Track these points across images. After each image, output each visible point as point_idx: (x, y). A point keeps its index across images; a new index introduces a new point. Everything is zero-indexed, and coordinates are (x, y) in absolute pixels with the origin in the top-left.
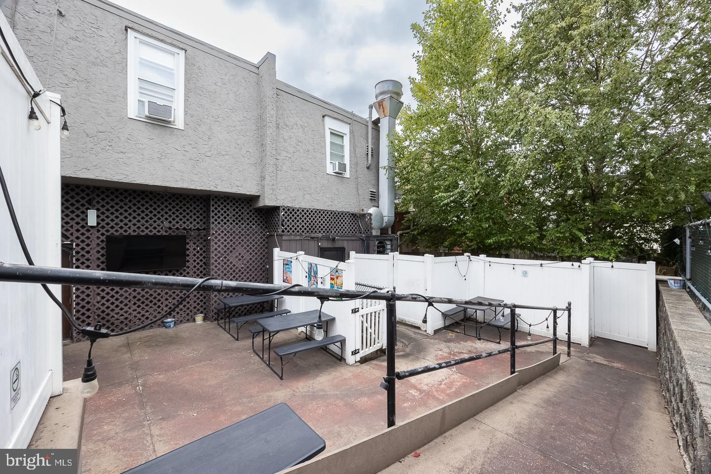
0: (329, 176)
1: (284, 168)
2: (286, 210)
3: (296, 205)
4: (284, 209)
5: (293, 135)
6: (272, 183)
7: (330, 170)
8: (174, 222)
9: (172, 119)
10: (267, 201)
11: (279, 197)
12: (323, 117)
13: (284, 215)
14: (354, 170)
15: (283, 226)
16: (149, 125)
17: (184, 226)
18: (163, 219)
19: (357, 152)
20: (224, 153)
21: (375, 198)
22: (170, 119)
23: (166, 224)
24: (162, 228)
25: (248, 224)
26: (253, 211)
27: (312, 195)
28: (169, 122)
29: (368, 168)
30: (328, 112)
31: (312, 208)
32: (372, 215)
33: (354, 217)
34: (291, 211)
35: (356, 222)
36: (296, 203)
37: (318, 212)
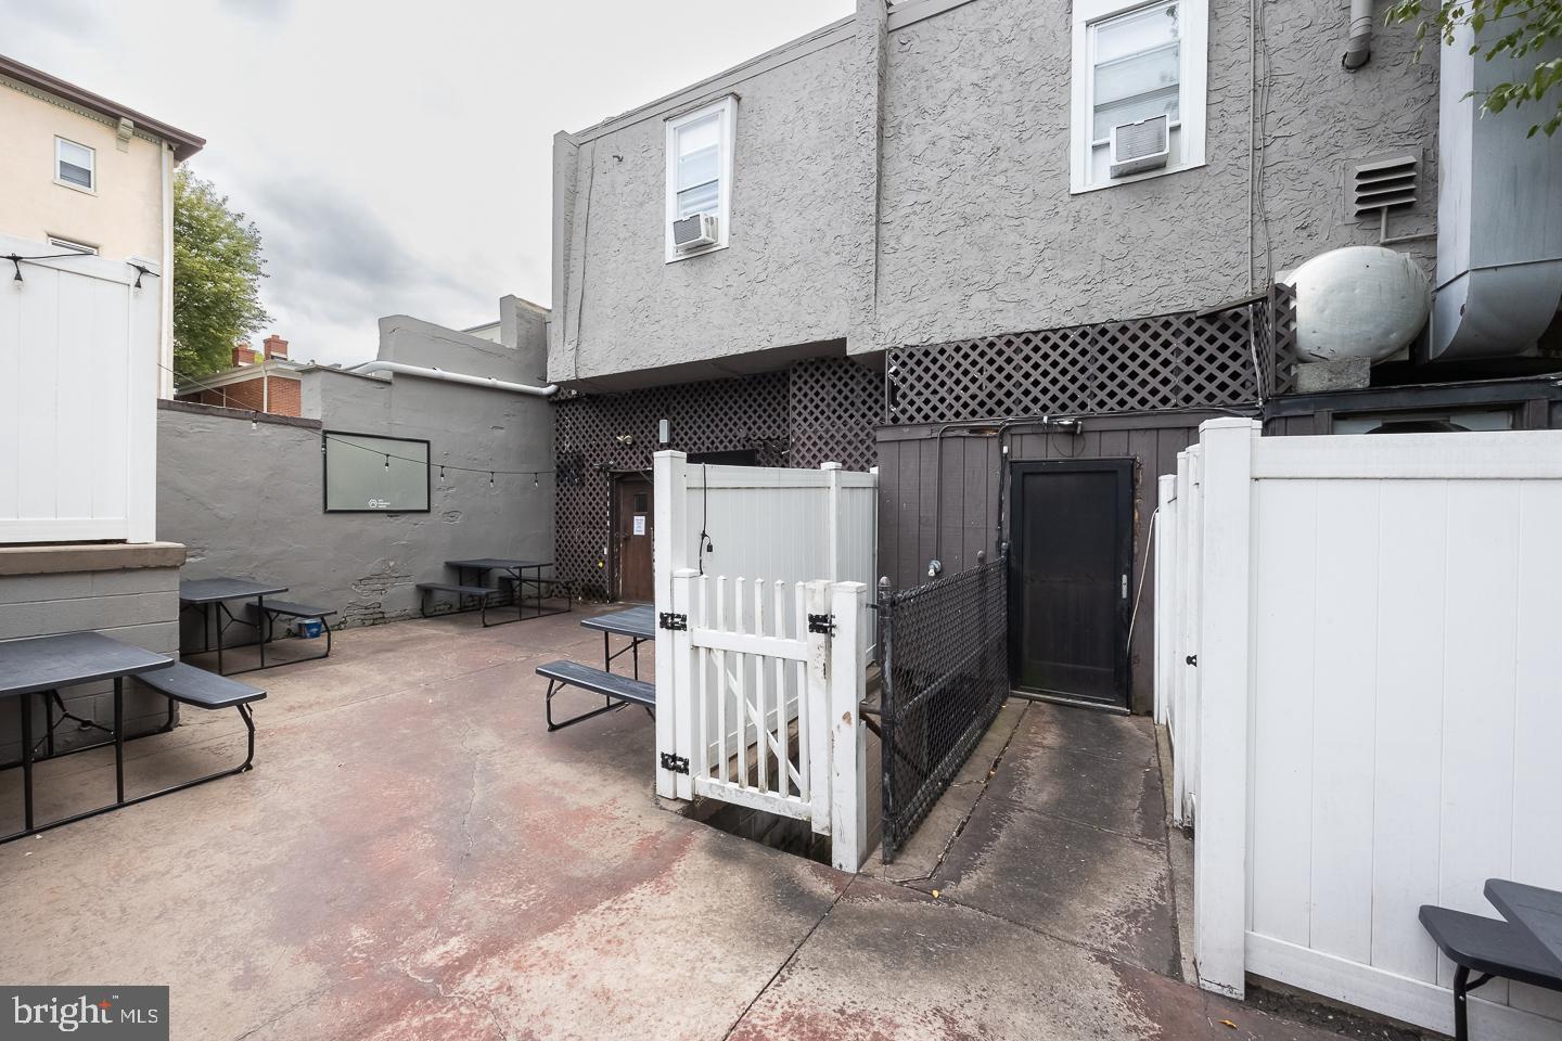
0: (1081, 200)
1: (907, 240)
2: (904, 357)
3: (938, 337)
4: (896, 357)
5: (943, 130)
6: (863, 293)
7: (1090, 172)
8: (754, 428)
9: (703, 236)
10: (853, 344)
11: (884, 328)
13: (896, 373)
14: (1240, 121)
15: (896, 404)
16: (688, 262)
18: (740, 424)
19: (1271, 30)
20: (788, 262)
21: (1397, 200)
22: (701, 238)
23: (742, 434)
24: (739, 441)
27: (1000, 291)
28: (710, 244)
29: (1355, 62)
31: (990, 335)
32: (1292, 291)
33: (1223, 329)
34: (922, 358)
35: (1234, 347)
36: (936, 329)
37: (1018, 342)
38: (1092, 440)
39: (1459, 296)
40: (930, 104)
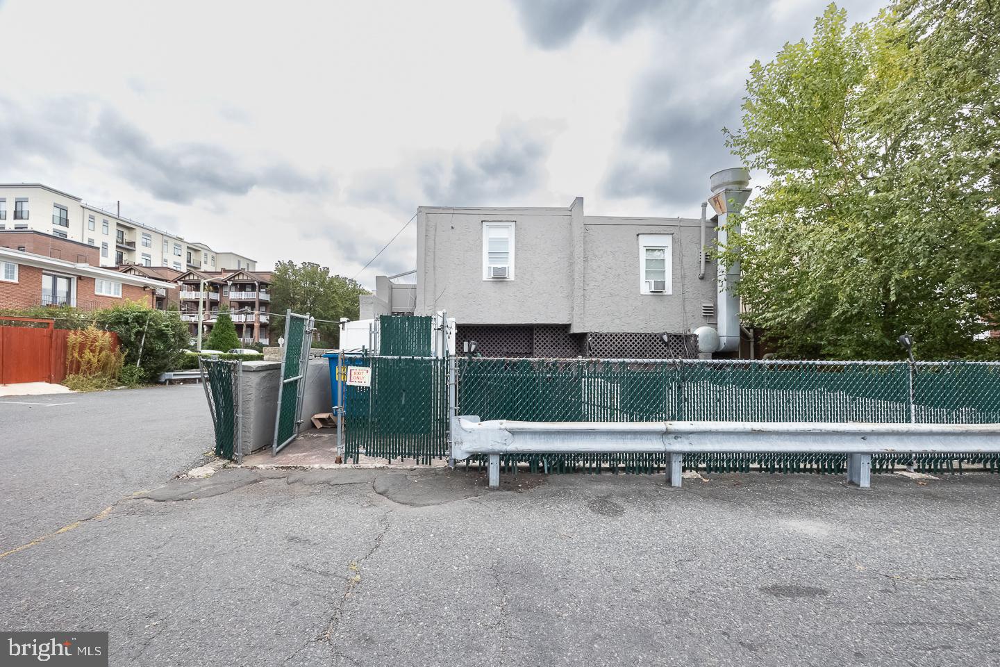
0: (643, 297)
1: (593, 297)
2: (594, 336)
3: (604, 330)
4: (591, 335)
5: (602, 263)
6: (580, 312)
7: (645, 289)
8: (510, 348)
10: (575, 329)
11: (587, 325)
12: (638, 235)
13: (591, 341)
14: (679, 285)
15: (591, 351)
16: (494, 283)
17: (517, 351)
18: (503, 346)
19: (684, 263)
21: (710, 314)
25: (564, 349)
26: (568, 337)
27: (622, 319)
28: (506, 278)
29: (702, 278)
30: (643, 230)
31: (621, 332)
32: (698, 336)
33: (678, 339)
34: (598, 337)
35: (680, 344)
36: (604, 328)
37: (628, 335)
39: (724, 340)
40: (597, 253)
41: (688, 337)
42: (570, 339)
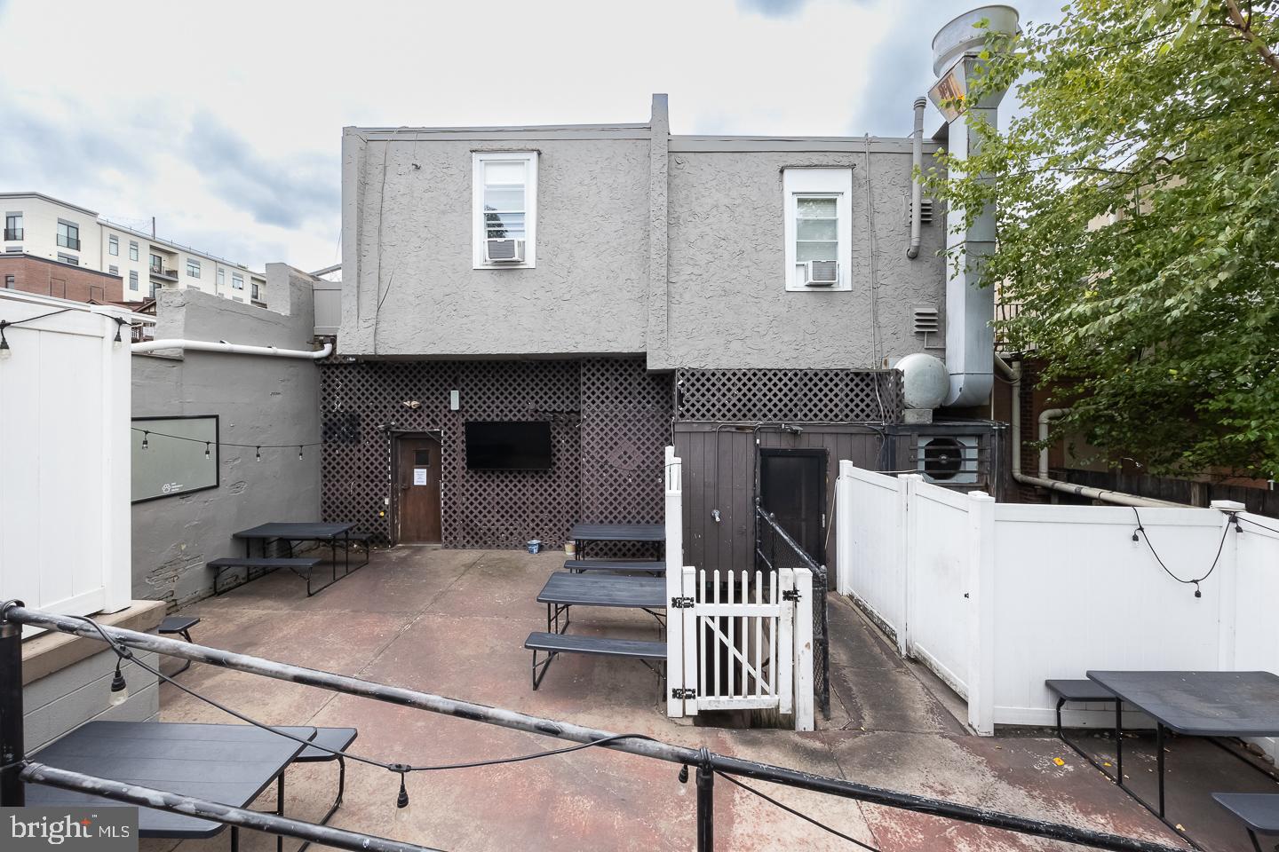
0: (791, 295)
1: (687, 297)
2: (688, 375)
3: (710, 365)
4: (683, 375)
5: (707, 229)
6: (659, 328)
7: (796, 280)
8: (541, 402)
9: (516, 258)
10: (653, 364)
11: (673, 353)
12: (782, 171)
13: (683, 385)
14: (866, 271)
15: (683, 406)
16: (496, 272)
17: (554, 407)
18: (528, 398)
19: (877, 227)
20: (589, 290)
21: (931, 329)
22: (514, 259)
23: (532, 405)
24: (527, 411)
25: (639, 402)
26: (648, 379)
27: (747, 340)
28: (517, 262)
29: (914, 257)
30: (792, 159)
31: (744, 367)
32: (902, 374)
33: (862, 380)
34: (698, 377)
35: (867, 390)
36: (709, 359)
37: (760, 374)
38: (805, 437)
39: (959, 382)
40: (698, 210)
41: (882, 377)
42: (653, 384)
